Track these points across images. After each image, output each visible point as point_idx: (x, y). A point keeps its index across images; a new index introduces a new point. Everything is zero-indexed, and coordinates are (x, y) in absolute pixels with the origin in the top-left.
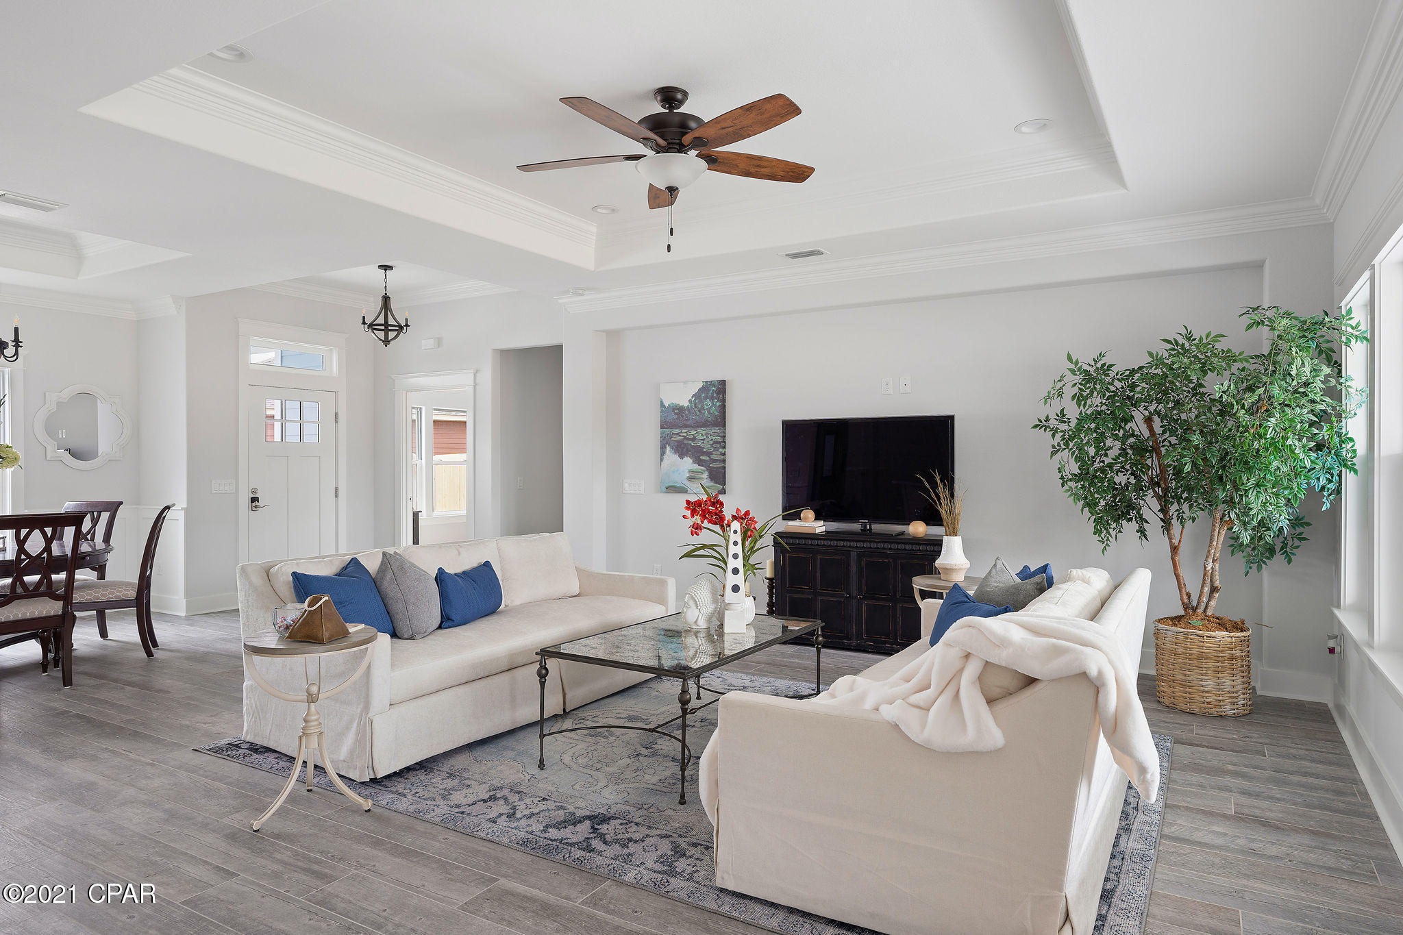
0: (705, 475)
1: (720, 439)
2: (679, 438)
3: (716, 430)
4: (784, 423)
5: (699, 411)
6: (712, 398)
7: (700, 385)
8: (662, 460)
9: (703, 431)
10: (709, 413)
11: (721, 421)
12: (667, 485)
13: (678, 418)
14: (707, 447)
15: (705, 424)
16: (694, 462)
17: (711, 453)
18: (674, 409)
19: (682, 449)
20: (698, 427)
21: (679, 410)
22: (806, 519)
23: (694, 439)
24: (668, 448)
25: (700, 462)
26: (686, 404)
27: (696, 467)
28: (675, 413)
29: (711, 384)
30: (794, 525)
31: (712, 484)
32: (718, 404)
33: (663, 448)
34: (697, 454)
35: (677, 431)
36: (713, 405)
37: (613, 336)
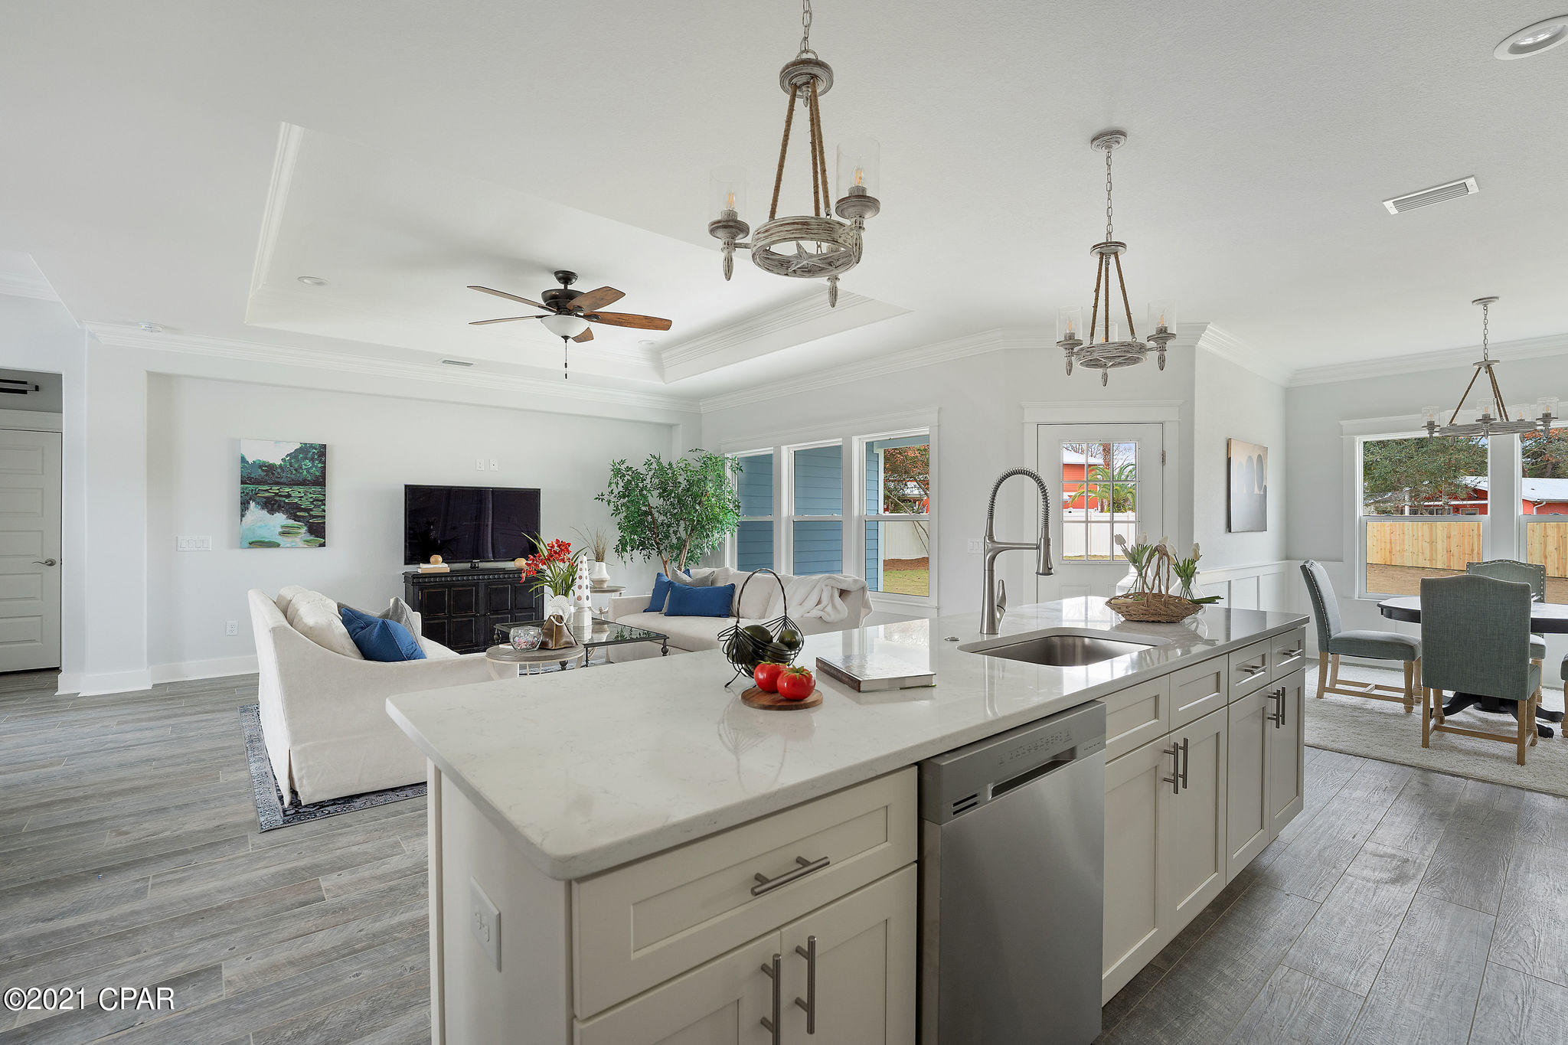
0: (304, 529)
1: (321, 497)
2: (267, 494)
3: (318, 489)
4: (406, 486)
5: (296, 470)
6: (312, 460)
7: (298, 446)
8: (242, 516)
9: (302, 489)
10: (308, 472)
11: (320, 481)
12: (251, 541)
13: (266, 475)
14: (305, 504)
15: (303, 483)
16: (289, 518)
17: (311, 510)
18: (260, 467)
19: (271, 505)
20: (294, 485)
21: (271, 468)
22: (436, 562)
23: (289, 496)
24: (252, 504)
25: (296, 518)
26: (278, 462)
27: (291, 522)
28: (263, 470)
29: (312, 446)
30: (423, 568)
31: (312, 538)
32: (320, 465)
33: (244, 505)
34: (293, 511)
35: (266, 487)
36: (313, 466)
37: (160, 380)
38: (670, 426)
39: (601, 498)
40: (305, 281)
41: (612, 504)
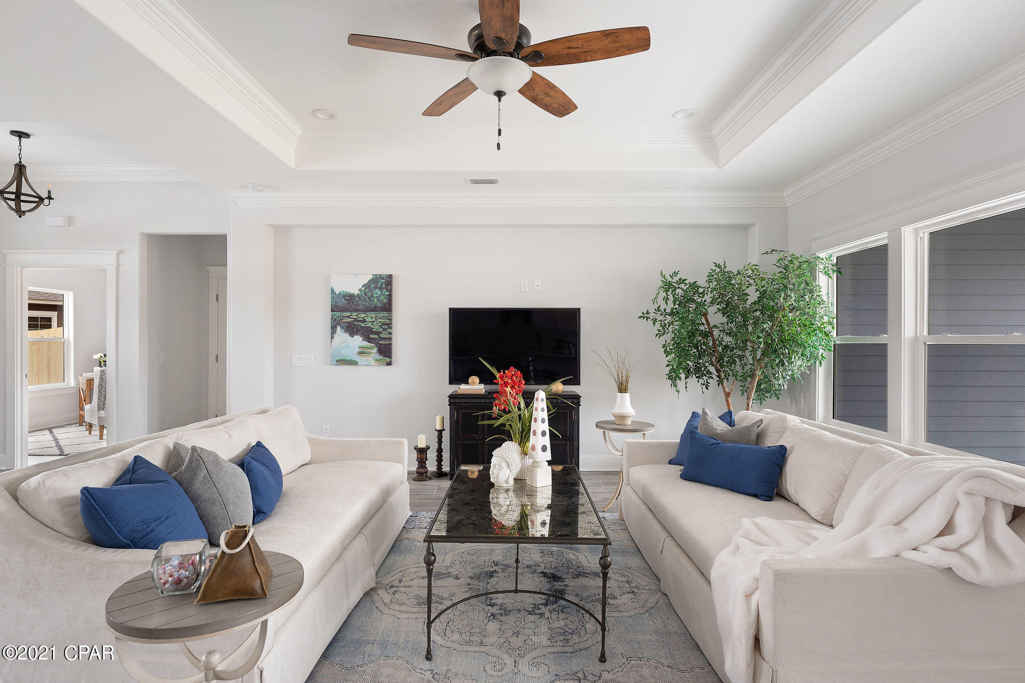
0: (375, 350)
1: (388, 322)
2: (349, 320)
3: (385, 314)
4: (450, 309)
5: (369, 298)
6: (381, 289)
7: (371, 277)
8: (332, 338)
9: (373, 315)
10: (378, 300)
11: (388, 307)
12: (337, 359)
13: (348, 303)
14: (376, 328)
15: (374, 309)
16: (364, 340)
17: (380, 333)
18: (344, 296)
19: (352, 329)
20: (368, 311)
21: (350, 297)
22: (473, 383)
23: (364, 321)
24: (339, 328)
25: (369, 340)
26: (356, 292)
27: (366, 344)
28: (346, 300)
29: (381, 277)
30: (464, 388)
31: (381, 357)
32: (387, 293)
33: (333, 329)
34: (367, 333)
35: (348, 314)
36: (382, 294)
37: (281, 232)
38: (745, 228)
39: (645, 316)
40: (318, 115)
41: (658, 324)
